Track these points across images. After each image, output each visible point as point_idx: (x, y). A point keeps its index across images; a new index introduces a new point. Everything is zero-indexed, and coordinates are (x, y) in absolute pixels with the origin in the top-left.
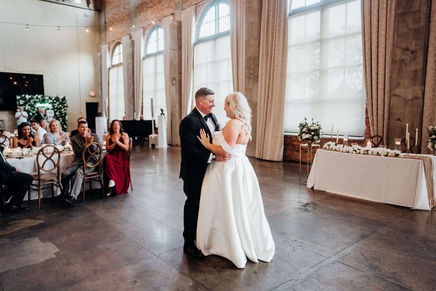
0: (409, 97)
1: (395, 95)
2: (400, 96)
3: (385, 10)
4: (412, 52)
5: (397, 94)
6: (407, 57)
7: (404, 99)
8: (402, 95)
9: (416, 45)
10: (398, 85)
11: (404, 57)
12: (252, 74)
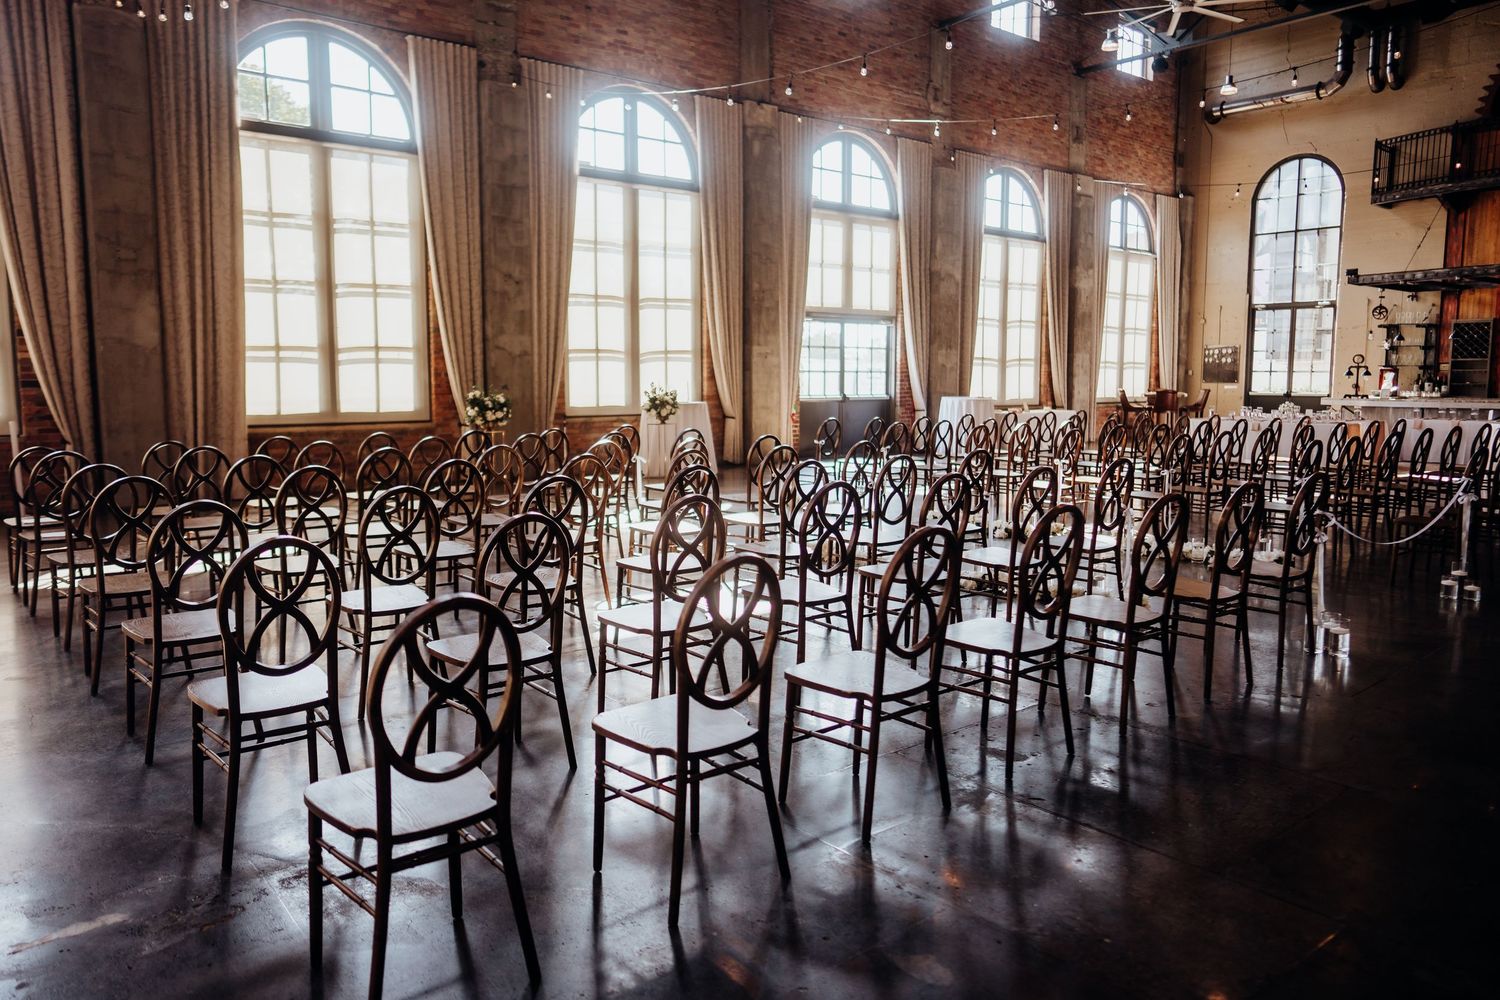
0: (517, 351)
1: (498, 347)
2: (503, 349)
3: (464, 200)
4: (517, 283)
5: (501, 345)
6: (511, 288)
7: (510, 354)
8: (507, 347)
9: (521, 271)
10: (502, 331)
11: (507, 288)
12: (127, 260)
